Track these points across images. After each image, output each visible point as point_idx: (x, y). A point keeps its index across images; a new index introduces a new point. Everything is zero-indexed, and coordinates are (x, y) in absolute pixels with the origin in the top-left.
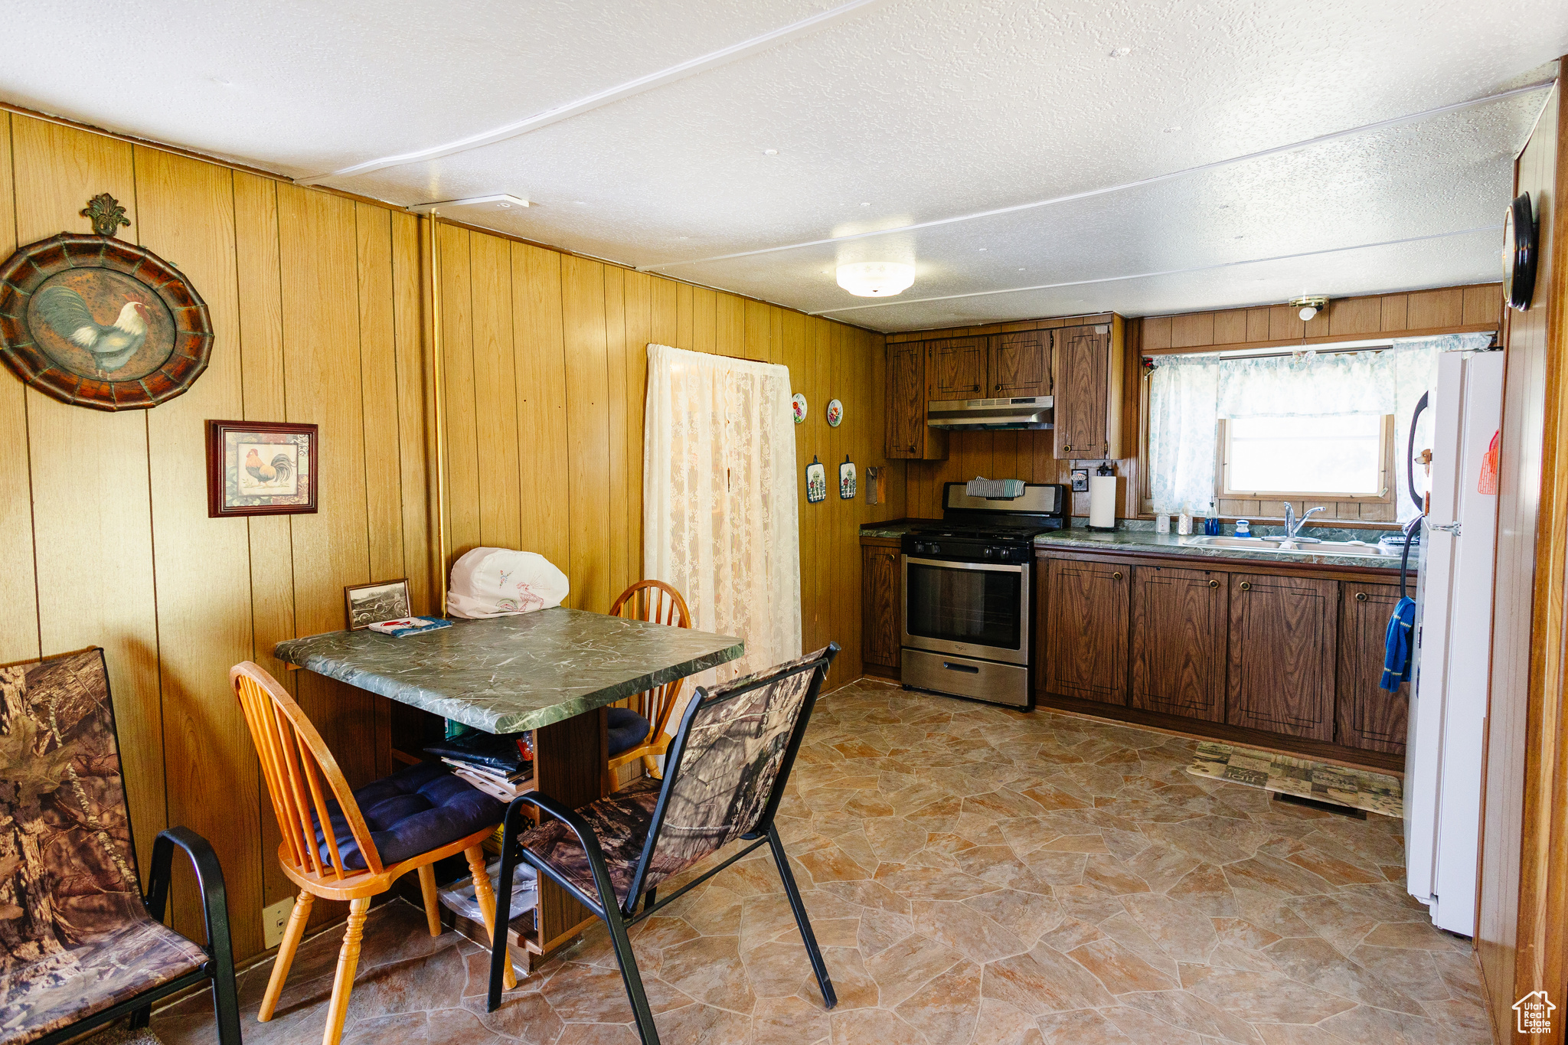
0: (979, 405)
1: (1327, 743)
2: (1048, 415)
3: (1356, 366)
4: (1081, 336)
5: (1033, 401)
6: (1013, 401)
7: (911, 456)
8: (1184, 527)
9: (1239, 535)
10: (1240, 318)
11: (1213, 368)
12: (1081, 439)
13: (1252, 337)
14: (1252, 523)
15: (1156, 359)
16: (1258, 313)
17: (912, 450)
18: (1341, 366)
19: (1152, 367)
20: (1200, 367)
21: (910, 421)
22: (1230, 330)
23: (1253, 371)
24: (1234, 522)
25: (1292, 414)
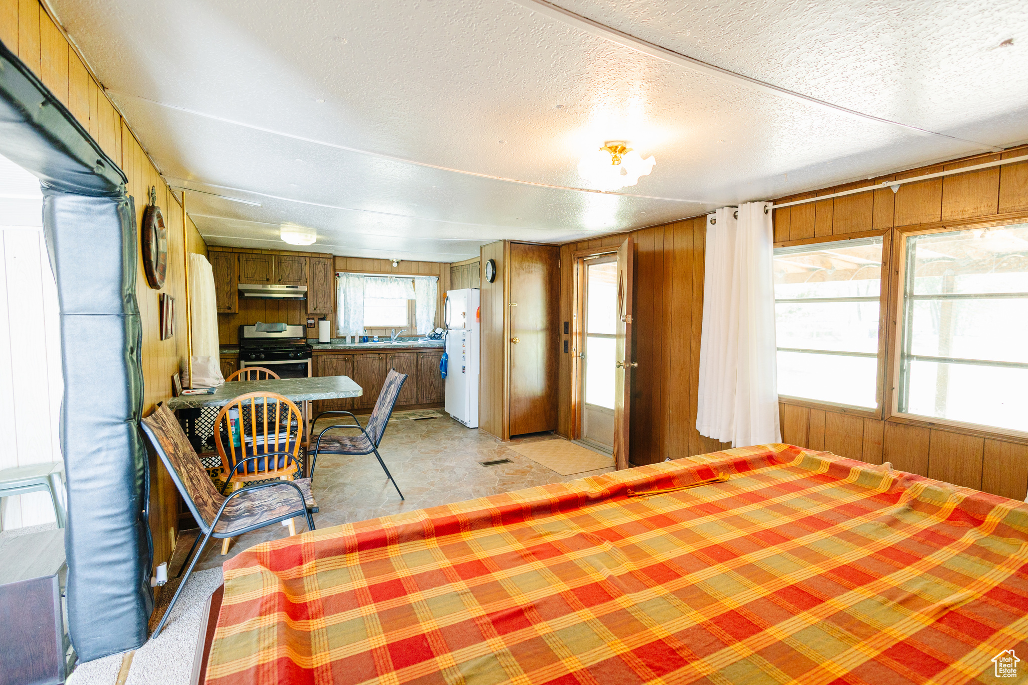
0: (269, 288)
1: (415, 405)
2: (306, 294)
3: (400, 282)
4: (319, 262)
5: (297, 287)
6: (287, 287)
7: (229, 311)
8: (357, 340)
9: (376, 342)
10: (370, 262)
11: (361, 279)
12: (321, 305)
13: (375, 269)
14: (379, 337)
15: (340, 273)
16: (377, 261)
17: (229, 308)
18: (396, 282)
19: (339, 276)
20: (357, 278)
21: (227, 293)
22: (368, 265)
23: (369, 281)
24: (373, 337)
25: (383, 298)
